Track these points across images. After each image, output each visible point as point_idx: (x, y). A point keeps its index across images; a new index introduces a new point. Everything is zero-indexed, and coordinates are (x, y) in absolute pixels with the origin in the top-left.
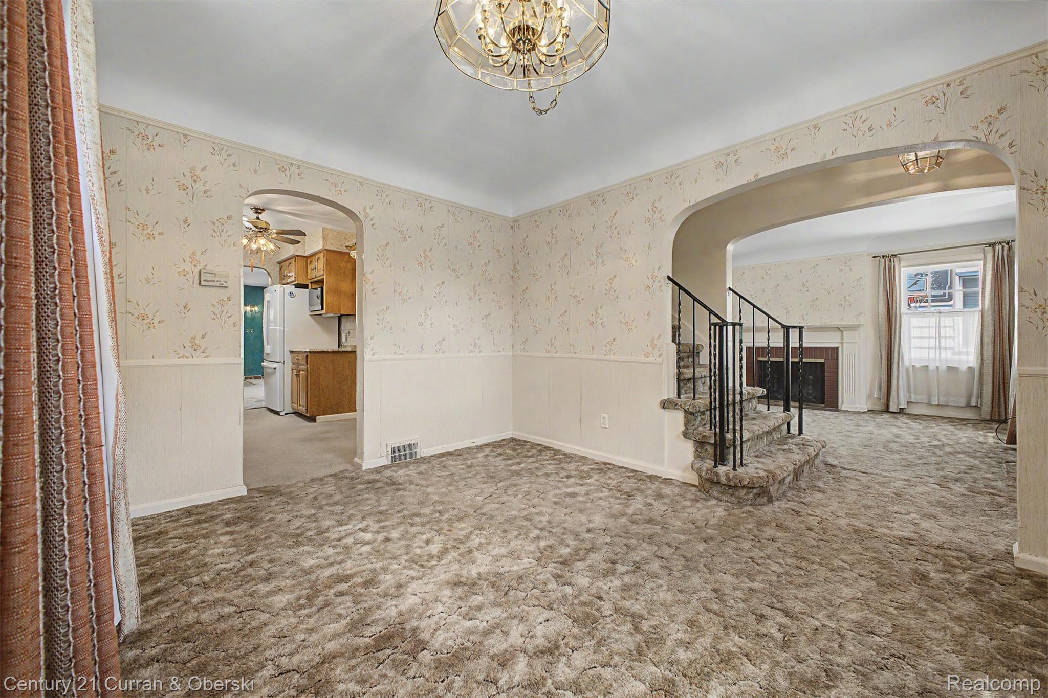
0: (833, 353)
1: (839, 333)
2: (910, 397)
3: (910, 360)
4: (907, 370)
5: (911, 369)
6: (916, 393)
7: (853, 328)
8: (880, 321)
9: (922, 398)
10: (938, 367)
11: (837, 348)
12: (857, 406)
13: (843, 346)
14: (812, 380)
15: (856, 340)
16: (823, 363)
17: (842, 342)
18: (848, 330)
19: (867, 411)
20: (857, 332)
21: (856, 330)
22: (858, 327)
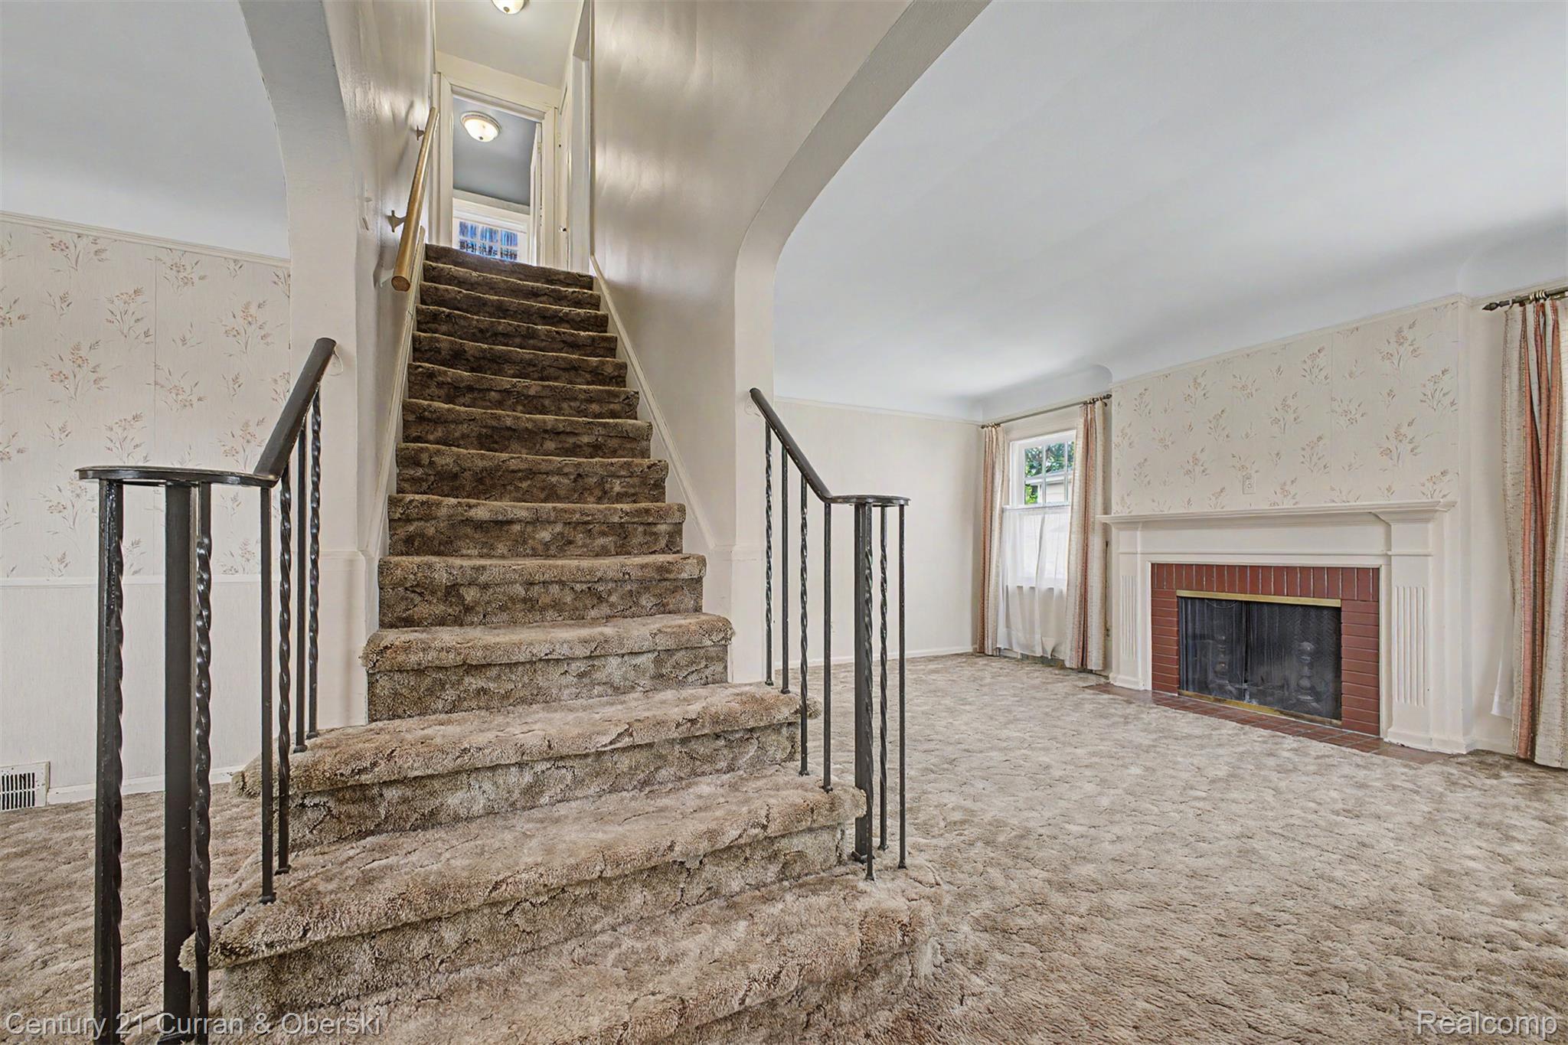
0: (1368, 578)
1: (1380, 529)
7: (1420, 515)
8: (1511, 492)
11: (1377, 571)
12: (1434, 735)
13: (1389, 565)
14: (1310, 654)
15: (1430, 549)
16: (1338, 610)
17: (1389, 553)
18: (1404, 521)
19: (1465, 753)
20: (1431, 526)
21: (1427, 521)
22: (1437, 511)
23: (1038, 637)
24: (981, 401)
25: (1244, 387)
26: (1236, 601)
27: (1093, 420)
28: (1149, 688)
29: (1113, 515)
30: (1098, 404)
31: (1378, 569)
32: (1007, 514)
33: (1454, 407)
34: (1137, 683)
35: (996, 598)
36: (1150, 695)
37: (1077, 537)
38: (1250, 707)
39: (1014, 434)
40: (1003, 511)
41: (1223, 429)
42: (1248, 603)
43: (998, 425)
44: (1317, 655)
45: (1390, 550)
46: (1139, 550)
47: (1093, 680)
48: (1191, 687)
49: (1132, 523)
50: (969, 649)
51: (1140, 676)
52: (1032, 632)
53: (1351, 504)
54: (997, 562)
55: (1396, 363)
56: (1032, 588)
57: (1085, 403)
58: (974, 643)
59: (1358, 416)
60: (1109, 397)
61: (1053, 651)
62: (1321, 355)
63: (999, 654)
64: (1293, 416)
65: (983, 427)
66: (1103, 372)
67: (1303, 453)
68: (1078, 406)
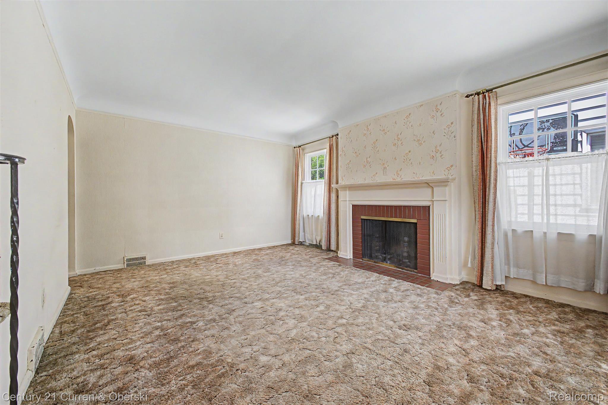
0: (426, 209)
1: (430, 190)
2: (509, 271)
3: (510, 222)
4: (506, 235)
5: (510, 234)
6: (517, 266)
7: (444, 183)
8: (474, 174)
9: (526, 274)
10: (545, 233)
11: (429, 207)
12: (449, 276)
13: (433, 205)
14: (407, 242)
15: (447, 198)
16: (416, 224)
17: (433, 200)
18: (438, 186)
19: (459, 283)
20: (447, 188)
21: (446, 186)
22: (449, 182)
23: (314, 236)
24: (294, 136)
25: (383, 130)
26: (382, 220)
27: (332, 145)
28: (352, 258)
29: (339, 184)
30: (335, 137)
31: (429, 206)
32: (303, 185)
33: (455, 138)
34: (347, 256)
35: (299, 220)
36: (352, 261)
37: (327, 194)
38: (387, 265)
39: (306, 151)
40: (302, 183)
41: (377, 148)
42: (385, 221)
43: (300, 147)
44: (409, 242)
45: (433, 199)
46: (348, 199)
47: (332, 254)
48: (366, 257)
49: (345, 188)
50: (290, 242)
51: (348, 253)
52: (312, 234)
53: (420, 179)
54: (300, 205)
55: (435, 119)
56: (312, 216)
57: (330, 138)
58: (292, 240)
59: (423, 142)
60: (338, 135)
61: (319, 242)
62: (410, 116)
63: (301, 244)
64: (401, 142)
65: (295, 148)
66: (335, 124)
67: (404, 158)
68: (327, 139)
